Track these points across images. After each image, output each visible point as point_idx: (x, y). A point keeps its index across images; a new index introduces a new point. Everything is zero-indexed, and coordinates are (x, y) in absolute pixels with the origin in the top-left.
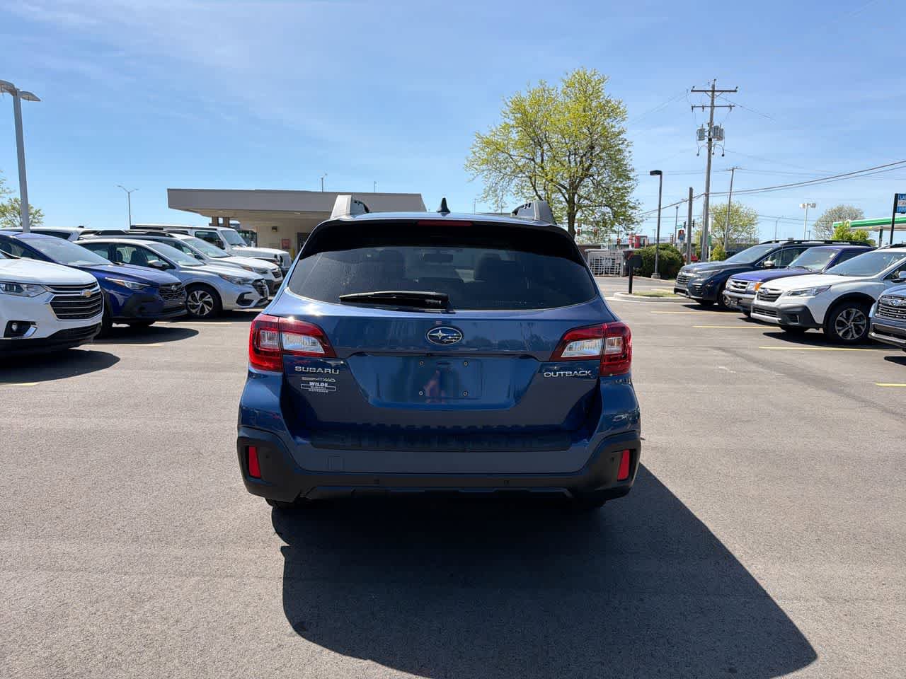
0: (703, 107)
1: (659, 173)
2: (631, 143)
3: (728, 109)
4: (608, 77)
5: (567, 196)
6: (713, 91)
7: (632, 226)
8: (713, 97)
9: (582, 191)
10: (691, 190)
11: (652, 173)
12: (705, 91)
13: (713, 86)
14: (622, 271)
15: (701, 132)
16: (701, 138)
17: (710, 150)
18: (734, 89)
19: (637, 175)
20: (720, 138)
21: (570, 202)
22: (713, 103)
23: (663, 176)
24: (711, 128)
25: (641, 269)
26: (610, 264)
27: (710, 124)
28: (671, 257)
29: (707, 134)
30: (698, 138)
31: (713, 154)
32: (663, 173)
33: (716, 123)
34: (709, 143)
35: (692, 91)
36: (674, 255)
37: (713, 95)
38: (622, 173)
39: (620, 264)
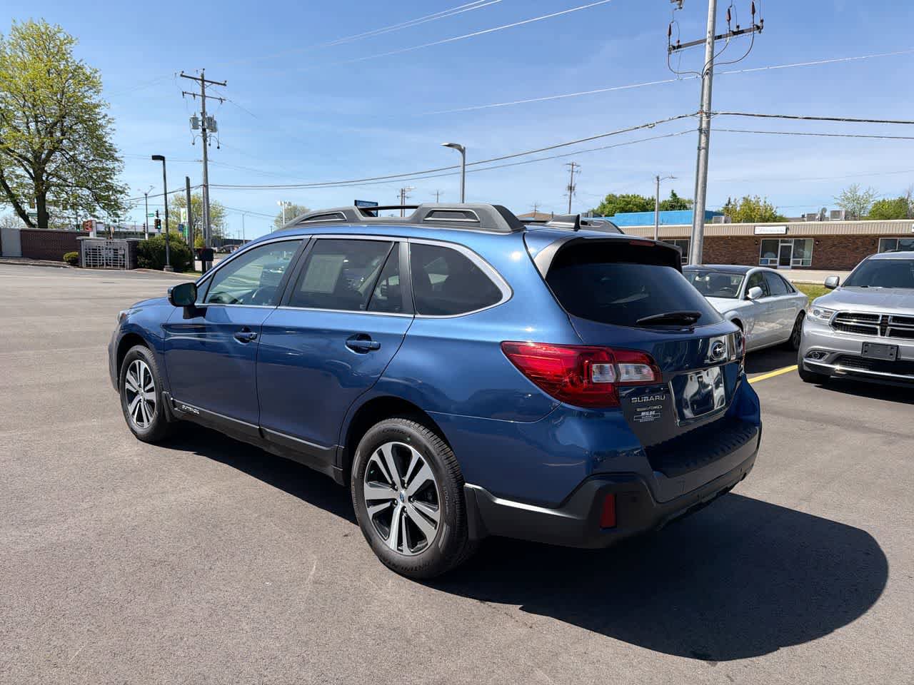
0: (194, 95)
1: (162, 158)
2: (113, 119)
3: (219, 102)
4: (77, 39)
5: (31, 171)
6: (203, 80)
7: (119, 212)
8: (203, 87)
9: (50, 167)
10: (188, 179)
11: (155, 158)
12: (195, 79)
13: (203, 76)
14: (127, 263)
15: (195, 120)
16: (195, 127)
17: (205, 141)
18: (223, 83)
19: (122, 157)
20: (214, 130)
21: (37, 178)
22: (203, 92)
23: (166, 162)
24: (204, 117)
25: (150, 261)
26: (111, 255)
27: (203, 113)
28: (180, 248)
29: (200, 123)
30: (192, 127)
31: (210, 145)
32: (166, 159)
33: (209, 115)
34: (203, 133)
35: (182, 76)
36: (181, 247)
37: (203, 83)
38: (104, 151)
39: (124, 255)
